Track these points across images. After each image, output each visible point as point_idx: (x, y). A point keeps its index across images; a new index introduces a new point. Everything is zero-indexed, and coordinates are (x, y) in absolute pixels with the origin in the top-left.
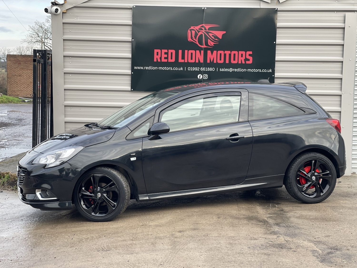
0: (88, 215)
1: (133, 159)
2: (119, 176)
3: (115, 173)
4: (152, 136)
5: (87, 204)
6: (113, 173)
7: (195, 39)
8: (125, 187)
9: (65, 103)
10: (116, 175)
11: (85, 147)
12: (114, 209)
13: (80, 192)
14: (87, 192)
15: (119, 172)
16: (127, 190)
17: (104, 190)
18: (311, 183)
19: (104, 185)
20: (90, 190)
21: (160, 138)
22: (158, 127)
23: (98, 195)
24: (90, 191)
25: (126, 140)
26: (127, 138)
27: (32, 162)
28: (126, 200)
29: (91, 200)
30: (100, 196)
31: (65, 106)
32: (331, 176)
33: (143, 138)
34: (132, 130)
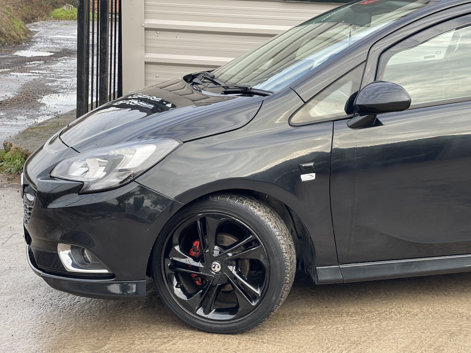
0: (187, 316)
1: (305, 177)
2: (269, 223)
3: (259, 213)
4: (359, 118)
5: (185, 286)
6: (253, 213)
8: (284, 251)
9: (145, 23)
10: (263, 218)
11: (184, 142)
12: (254, 304)
13: (167, 256)
14: (186, 258)
15: (268, 209)
16: (290, 258)
17: (230, 254)
19: (229, 239)
20: (194, 250)
21: (378, 123)
22: (373, 94)
23: (214, 268)
24: (193, 253)
25: (290, 127)
26: (294, 120)
27: (50, 173)
28: (287, 283)
29: (195, 277)
30: (218, 269)
31: (146, 29)
33: (334, 122)
34: (305, 101)
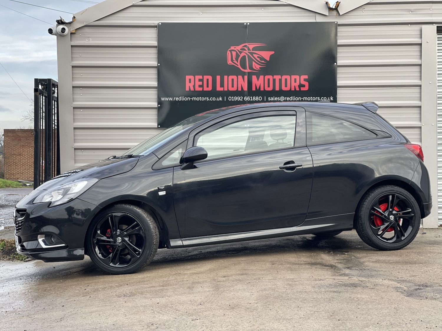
0: (105, 267)
1: (161, 193)
2: (144, 215)
3: (139, 210)
4: (185, 165)
5: (104, 253)
6: (136, 211)
7: (236, 62)
8: (152, 228)
9: (74, 145)
10: (141, 213)
11: (100, 179)
12: (138, 257)
13: (94, 237)
14: (103, 237)
15: (144, 210)
16: (155, 232)
17: (125, 233)
18: (388, 223)
19: (125, 227)
20: (108, 234)
21: (195, 167)
22: (192, 153)
23: (118, 240)
24: (108, 235)
25: (152, 170)
26: (154, 168)
27: (33, 202)
28: (154, 244)
29: (109, 248)
30: (120, 241)
31: (75, 149)
32: (413, 215)
33: (174, 168)
34: (159, 158)
